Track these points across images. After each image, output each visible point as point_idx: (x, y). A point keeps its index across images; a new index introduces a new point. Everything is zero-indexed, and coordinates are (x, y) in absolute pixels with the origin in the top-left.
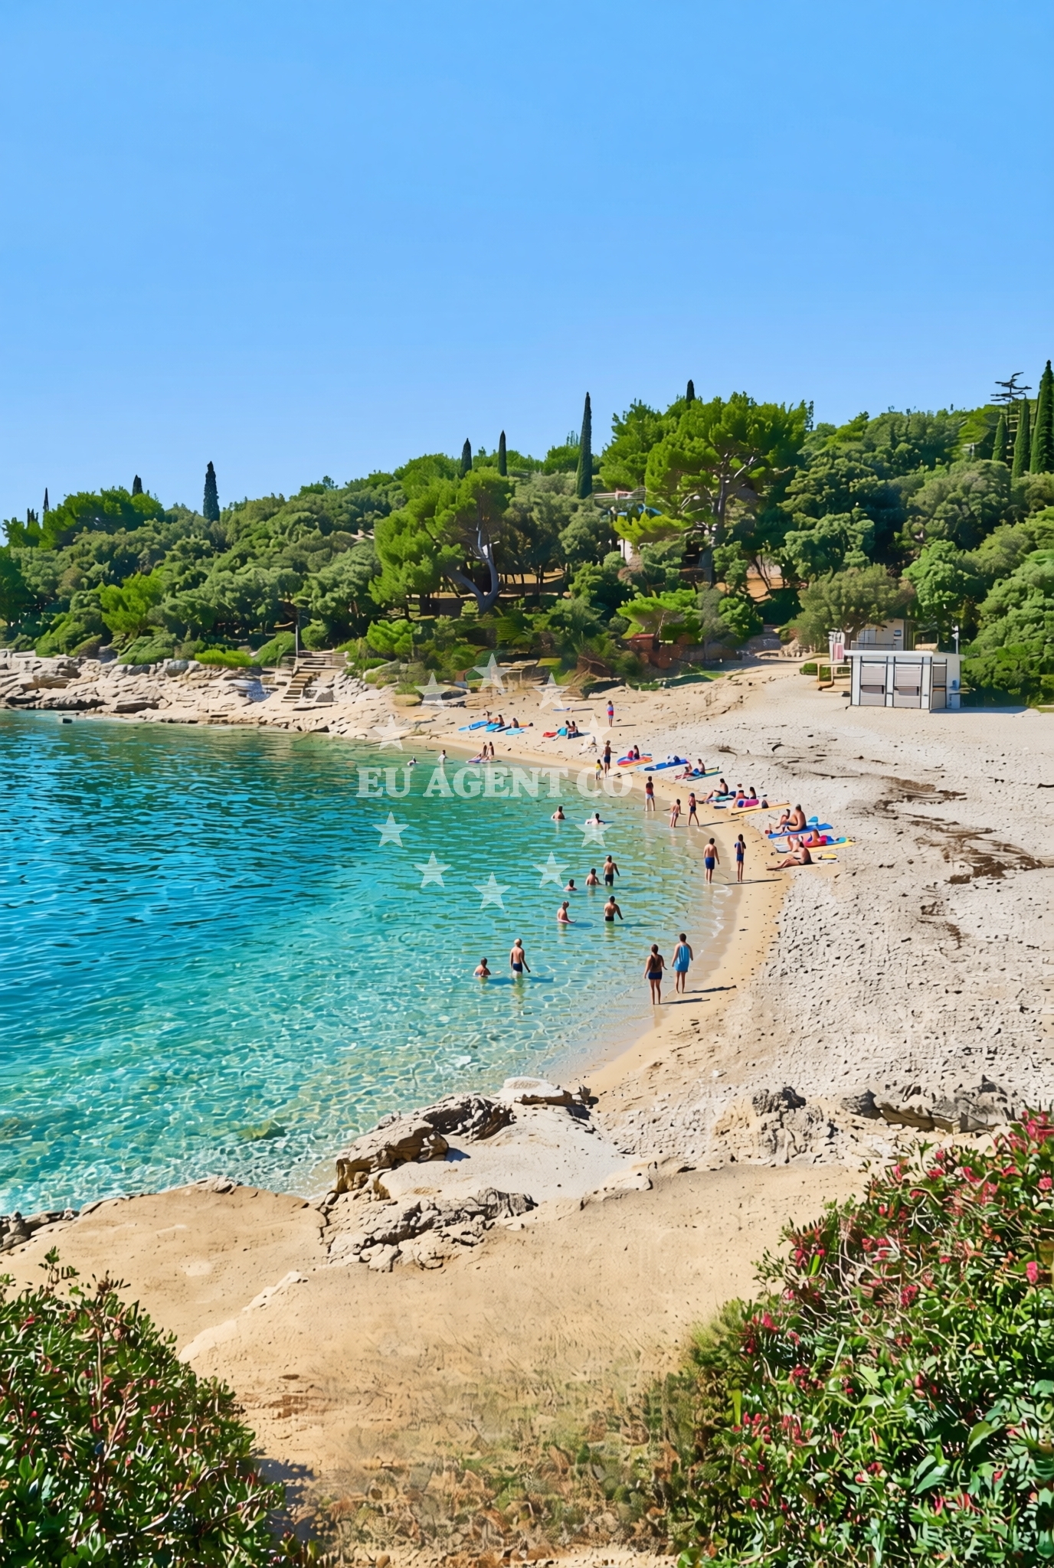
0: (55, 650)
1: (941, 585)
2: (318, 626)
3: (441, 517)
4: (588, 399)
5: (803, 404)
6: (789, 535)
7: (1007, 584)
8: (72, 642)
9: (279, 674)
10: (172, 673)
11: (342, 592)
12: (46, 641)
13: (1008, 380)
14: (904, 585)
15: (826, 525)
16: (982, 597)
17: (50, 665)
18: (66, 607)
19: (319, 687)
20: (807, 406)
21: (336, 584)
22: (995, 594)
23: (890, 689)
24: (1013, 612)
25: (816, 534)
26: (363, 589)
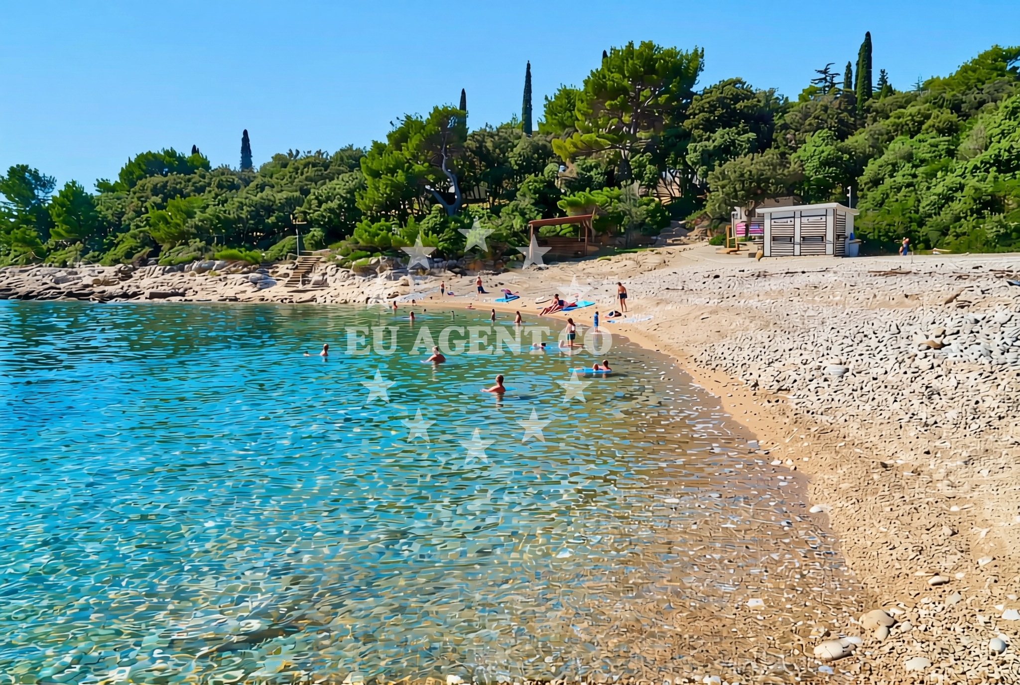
0: (116, 262)
1: (826, 163)
2: (317, 232)
3: (414, 141)
4: (529, 66)
5: (696, 50)
6: (690, 146)
7: (880, 161)
8: (129, 255)
9: (282, 268)
10: (201, 270)
11: (334, 204)
12: (110, 255)
13: (823, 69)
14: (793, 167)
15: (720, 136)
16: (861, 173)
17: (110, 271)
18: (127, 229)
19: (315, 277)
20: (700, 51)
21: (329, 199)
22: (871, 169)
23: (797, 239)
24: (888, 181)
25: (710, 145)
26: (351, 201)
